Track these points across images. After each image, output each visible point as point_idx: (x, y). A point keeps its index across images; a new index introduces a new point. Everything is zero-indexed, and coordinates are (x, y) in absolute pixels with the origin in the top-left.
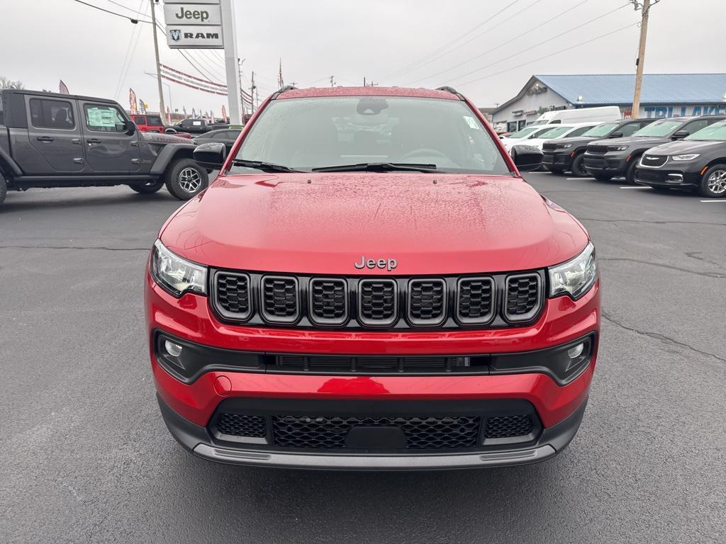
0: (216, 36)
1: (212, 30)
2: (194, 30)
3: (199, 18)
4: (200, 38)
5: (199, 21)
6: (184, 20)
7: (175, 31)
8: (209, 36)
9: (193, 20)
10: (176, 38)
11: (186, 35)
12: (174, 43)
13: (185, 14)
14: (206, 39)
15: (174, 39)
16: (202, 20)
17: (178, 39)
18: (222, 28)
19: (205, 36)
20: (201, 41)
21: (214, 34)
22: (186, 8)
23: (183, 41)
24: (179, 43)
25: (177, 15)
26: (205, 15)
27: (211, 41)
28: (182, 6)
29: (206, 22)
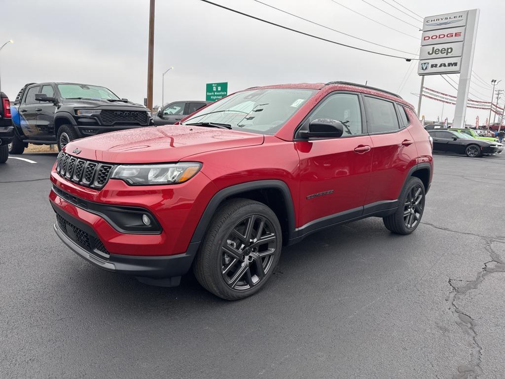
0: (455, 64)
1: (452, 61)
2: (438, 62)
3: (444, 53)
4: (443, 67)
5: (444, 55)
6: (434, 55)
7: (425, 64)
8: (449, 65)
9: (440, 55)
10: (424, 68)
11: (432, 66)
12: (422, 72)
13: (435, 51)
14: (447, 67)
15: (423, 69)
16: (447, 54)
17: (426, 68)
18: (462, 59)
19: (447, 65)
20: (443, 69)
21: (454, 63)
22: (436, 47)
23: (430, 70)
24: (426, 71)
25: (429, 53)
26: (450, 50)
27: (451, 68)
28: (433, 46)
29: (449, 55)
